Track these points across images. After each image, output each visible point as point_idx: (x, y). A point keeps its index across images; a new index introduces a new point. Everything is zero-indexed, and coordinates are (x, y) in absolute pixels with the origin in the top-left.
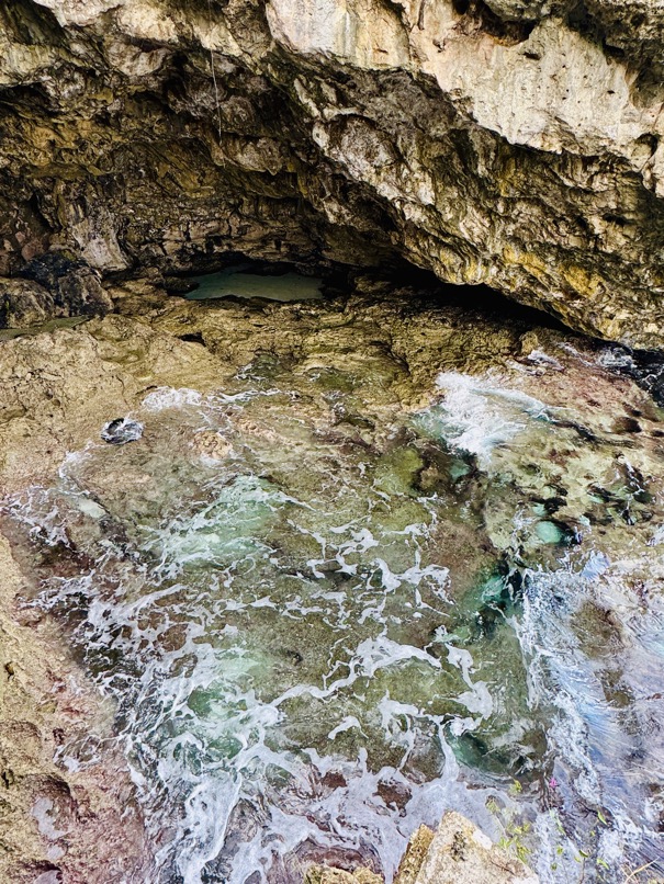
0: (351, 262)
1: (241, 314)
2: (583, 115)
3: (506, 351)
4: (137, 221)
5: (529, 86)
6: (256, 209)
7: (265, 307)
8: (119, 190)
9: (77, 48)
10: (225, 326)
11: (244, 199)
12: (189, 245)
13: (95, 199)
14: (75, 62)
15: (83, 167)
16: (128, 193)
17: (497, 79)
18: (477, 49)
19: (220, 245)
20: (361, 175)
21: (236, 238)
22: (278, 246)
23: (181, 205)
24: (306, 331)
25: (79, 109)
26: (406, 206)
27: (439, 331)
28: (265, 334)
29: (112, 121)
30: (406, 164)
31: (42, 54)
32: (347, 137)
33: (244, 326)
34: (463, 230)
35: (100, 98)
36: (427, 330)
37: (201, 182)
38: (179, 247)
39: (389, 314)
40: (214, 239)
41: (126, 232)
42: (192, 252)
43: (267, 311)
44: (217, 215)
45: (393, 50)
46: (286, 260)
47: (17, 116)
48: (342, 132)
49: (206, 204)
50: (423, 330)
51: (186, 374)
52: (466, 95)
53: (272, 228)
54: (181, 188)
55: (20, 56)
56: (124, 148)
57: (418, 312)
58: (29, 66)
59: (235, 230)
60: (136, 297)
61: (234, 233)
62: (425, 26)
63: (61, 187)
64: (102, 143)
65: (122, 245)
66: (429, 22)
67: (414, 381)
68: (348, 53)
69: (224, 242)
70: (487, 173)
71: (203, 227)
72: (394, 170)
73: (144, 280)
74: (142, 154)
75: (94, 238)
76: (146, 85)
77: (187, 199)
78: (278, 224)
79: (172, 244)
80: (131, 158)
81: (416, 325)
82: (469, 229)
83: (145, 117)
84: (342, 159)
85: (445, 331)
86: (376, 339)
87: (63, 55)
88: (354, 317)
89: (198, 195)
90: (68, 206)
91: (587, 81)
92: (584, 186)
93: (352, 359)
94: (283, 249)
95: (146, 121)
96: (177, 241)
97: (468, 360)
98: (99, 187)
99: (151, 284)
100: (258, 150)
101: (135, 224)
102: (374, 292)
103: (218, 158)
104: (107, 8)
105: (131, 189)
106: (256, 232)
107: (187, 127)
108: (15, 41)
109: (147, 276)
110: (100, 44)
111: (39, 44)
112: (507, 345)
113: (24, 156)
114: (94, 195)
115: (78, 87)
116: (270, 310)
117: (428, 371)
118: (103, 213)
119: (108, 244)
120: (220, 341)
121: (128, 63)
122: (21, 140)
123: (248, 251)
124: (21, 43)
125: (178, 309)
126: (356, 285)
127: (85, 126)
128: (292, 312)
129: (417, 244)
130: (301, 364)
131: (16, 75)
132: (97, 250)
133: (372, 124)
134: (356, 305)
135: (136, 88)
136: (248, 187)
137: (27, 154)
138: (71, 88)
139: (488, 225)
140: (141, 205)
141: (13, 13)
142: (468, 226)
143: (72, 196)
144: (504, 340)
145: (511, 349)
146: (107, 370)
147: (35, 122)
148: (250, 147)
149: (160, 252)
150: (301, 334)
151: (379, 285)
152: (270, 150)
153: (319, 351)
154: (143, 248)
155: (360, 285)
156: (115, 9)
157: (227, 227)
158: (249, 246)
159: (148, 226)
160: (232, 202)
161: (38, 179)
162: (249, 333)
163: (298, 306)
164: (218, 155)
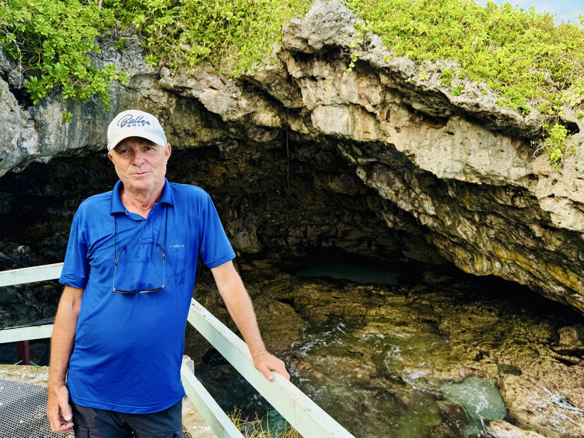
0: (425, 260)
1: (326, 288)
2: (483, 163)
3: (545, 341)
4: (272, 223)
5: (449, 149)
6: (353, 218)
7: (346, 285)
8: (262, 203)
9: (232, 130)
10: (312, 295)
11: (346, 211)
12: (305, 240)
13: (247, 207)
14: (231, 136)
15: (242, 188)
16: (268, 204)
17: (431, 145)
18: (420, 130)
19: (327, 241)
20: (387, 196)
21: (339, 238)
22: (370, 245)
23: (303, 213)
24: (371, 305)
25: (237, 157)
26: (421, 216)
27: (485, 318)
28: (339, 304)
29: (257, 163)
30: (412, 189)
31: (216, 132)
32: (375, 174)
33: (325, 296)
34: (461, 233)
35: (248, 152)
36: (474, 316)
37: (314, 199)
38: (298, 241)
39: (443, 301)
40: (323, 237)
41: (264, 229)
42: (306, 245)
43: (346, 288)
44: (327, 221)
45: (373, 132)
46: (374, 255)
47: (208, 161)
48: (372, 171)
49: (319, 214)
50: (470, 316)
51: (273, 324)
52: (412, 153)
53: (367, 232)
54: (301, 202)
55: (205, 133)
56: (266, 178)
57: (469, 301)
58: (208, 138)
59: (340, 232)
60: (257, 270)
61: (339, 235)
62: (391, 120)
63: (228, 199)
64: (252, 175)
65: (260, 237)
66: (394, 118)
67: (451, 354)
68: (349, 134)
69: (330, 240)
70: (455, 195)
71: (317, 229)
72: (407, 193)
73: (266, 261)
74: (279, 181)
75: (242, 231)
76: (275, 145)
77: (306, 210)
78: (371, 230)
79: (293, 239)
80: (272, 184)
81: (465, 311)
82: (465, 232)
83: (277, 161)
84: (374, 186)
85: (490, 319)
86: (428, 318)
87: (226, 134)
88: (415, 300)
89: (312, 207)
90: (229, 211)
91: (482, 146)
92: (509, 203)
93: (404, 331)
94: (373, 248)
95: (277, 164)
96: (297, 237)
97: (505, 344)
98: (251, 200)
99: (270, 263)
100: (342, 181)
101: (270, 224)
102: (437, 284)
103: (317, 184)
104: (247, 113)
105: (270, 202)
106: (355, 235)
107: (301, 167)
108: (205, 127)
109: (270, 258)
110: (243, 128)
111: (216, 128)
112: (547, 336)
113: (207, 181)
114: (247, 205)
115: (235, 147)
116: (349, 287)
117: (466, 348)
118: (250, 216)
119: (250, 235)
120: (306, 305)
121: (259, 136)
122: (206, 172)
123: (346, 247)
124: (207, 128)
125: (283, 281)
126: (424, 277)
127: (242, 166)
128: (365, 291)
129: (441, 244)
130: (361, 329)
131: (202, 142)
132: (242, 239)
133: (388, 167)
134: (418, 292)
135: (269, 147)
136: (344, 203)
137: (209, 180)
138: (231, 147)
139: (475, 230)
140: (276, 212)
141: (206, 116)
142: (464, 230)
143: (233, 205)
144: (543, 331)
145: (550, 340)
146: (220, 313)
147: (216, 163)
148: (336, 179)
149: (284, 243)
150: (366, 307)
151: (443, 279)
152: (349, 181)
153: (378, 321)
154: (273, 240)
155: (427, 277)
156: (251, 114)
157: (335, 229)
158: (348, 244)
159: (280, 226)
160: (337, 213)
161: (215, 194)
162: (327, 302)
163: (371, 288)
164: (318, 183)
